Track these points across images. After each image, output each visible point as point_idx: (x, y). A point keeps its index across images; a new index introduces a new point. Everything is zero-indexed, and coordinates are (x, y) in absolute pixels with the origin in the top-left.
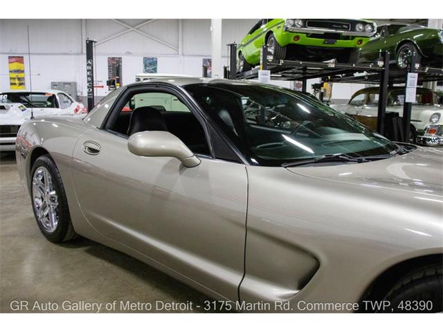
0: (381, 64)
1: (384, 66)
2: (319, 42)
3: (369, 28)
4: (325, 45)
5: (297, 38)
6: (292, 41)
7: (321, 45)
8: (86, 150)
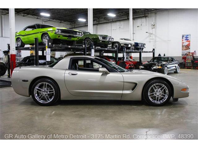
0: (84, 46)
1: (85, 47)
2: (66, 38)
3: (81, 34)
4: (68, 39)
5: (59, 36)
6: (57, 37)
7: (66, 39)
8: (71, 74)
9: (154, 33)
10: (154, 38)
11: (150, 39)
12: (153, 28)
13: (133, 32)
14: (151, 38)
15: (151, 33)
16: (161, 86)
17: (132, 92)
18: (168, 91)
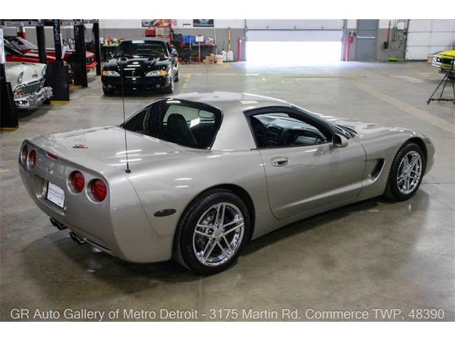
8: (277, 164)
16: (410, 157)
17: (376, 179)
18: (421, 164)
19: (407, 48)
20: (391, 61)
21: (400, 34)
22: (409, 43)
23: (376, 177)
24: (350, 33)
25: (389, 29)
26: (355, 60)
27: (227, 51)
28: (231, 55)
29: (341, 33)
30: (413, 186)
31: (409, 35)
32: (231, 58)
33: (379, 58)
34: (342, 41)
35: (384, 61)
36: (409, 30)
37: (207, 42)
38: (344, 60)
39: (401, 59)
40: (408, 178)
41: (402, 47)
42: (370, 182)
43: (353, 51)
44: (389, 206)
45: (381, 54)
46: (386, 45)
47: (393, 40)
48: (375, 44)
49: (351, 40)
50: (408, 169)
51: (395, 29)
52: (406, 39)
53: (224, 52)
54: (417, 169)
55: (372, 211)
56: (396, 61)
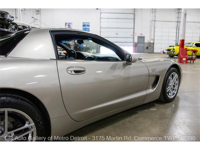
8: (73, 73)
9: (38, 19)
10: (39, 23)
11: (35, 25)
12: (37, 14)
13: (16, 15)
14: (36, 23)
15: (36, 18)
16: (173, 76)
17: (155, 88)
18: (178, 81)
19: (154, 49)
20: (149, 53)
21: (152, 44)
22: (154, 47)
23: (155, 87)
24: (135, 44)
25: (148, 43)
26: (138, 52)
27: (94, 49)
28: (95, 51)
29: (133, 43)
30: (174, 93)
31: (155, 45)
32: (95, 52)
33: (145, 52)
34: (133, 46)
35: (147, 53)
36: (155, 43)
37: (87, 46)
38: (134, 52)
39: (153, 52)
40: (172, 88)
41: (152, 48)
42: (151, 91)
43: (136, 49)
44: (162, 106)
45: (146, 50)
46: (147, 48)
47: (150, 46)
48: (144, 48)
49: (136, 46)
50: (171, 83)
51: (150, 43)
52: (154, 46)
53: (93, 50)
54: (176, 84)
55: (152, 109)
56: (150, 53)
